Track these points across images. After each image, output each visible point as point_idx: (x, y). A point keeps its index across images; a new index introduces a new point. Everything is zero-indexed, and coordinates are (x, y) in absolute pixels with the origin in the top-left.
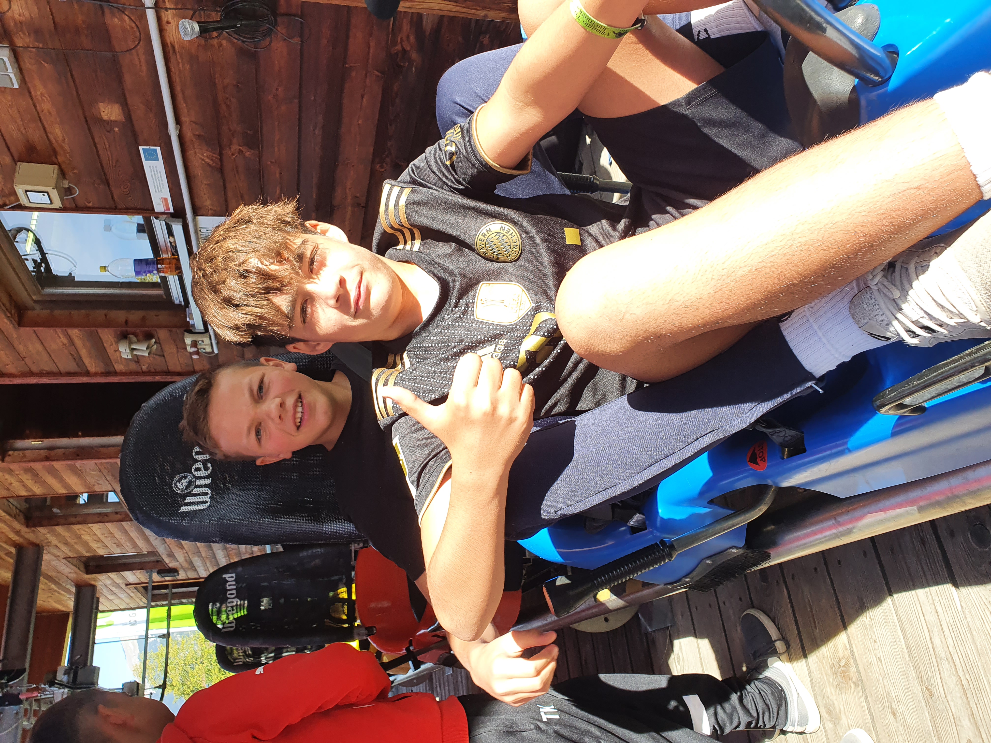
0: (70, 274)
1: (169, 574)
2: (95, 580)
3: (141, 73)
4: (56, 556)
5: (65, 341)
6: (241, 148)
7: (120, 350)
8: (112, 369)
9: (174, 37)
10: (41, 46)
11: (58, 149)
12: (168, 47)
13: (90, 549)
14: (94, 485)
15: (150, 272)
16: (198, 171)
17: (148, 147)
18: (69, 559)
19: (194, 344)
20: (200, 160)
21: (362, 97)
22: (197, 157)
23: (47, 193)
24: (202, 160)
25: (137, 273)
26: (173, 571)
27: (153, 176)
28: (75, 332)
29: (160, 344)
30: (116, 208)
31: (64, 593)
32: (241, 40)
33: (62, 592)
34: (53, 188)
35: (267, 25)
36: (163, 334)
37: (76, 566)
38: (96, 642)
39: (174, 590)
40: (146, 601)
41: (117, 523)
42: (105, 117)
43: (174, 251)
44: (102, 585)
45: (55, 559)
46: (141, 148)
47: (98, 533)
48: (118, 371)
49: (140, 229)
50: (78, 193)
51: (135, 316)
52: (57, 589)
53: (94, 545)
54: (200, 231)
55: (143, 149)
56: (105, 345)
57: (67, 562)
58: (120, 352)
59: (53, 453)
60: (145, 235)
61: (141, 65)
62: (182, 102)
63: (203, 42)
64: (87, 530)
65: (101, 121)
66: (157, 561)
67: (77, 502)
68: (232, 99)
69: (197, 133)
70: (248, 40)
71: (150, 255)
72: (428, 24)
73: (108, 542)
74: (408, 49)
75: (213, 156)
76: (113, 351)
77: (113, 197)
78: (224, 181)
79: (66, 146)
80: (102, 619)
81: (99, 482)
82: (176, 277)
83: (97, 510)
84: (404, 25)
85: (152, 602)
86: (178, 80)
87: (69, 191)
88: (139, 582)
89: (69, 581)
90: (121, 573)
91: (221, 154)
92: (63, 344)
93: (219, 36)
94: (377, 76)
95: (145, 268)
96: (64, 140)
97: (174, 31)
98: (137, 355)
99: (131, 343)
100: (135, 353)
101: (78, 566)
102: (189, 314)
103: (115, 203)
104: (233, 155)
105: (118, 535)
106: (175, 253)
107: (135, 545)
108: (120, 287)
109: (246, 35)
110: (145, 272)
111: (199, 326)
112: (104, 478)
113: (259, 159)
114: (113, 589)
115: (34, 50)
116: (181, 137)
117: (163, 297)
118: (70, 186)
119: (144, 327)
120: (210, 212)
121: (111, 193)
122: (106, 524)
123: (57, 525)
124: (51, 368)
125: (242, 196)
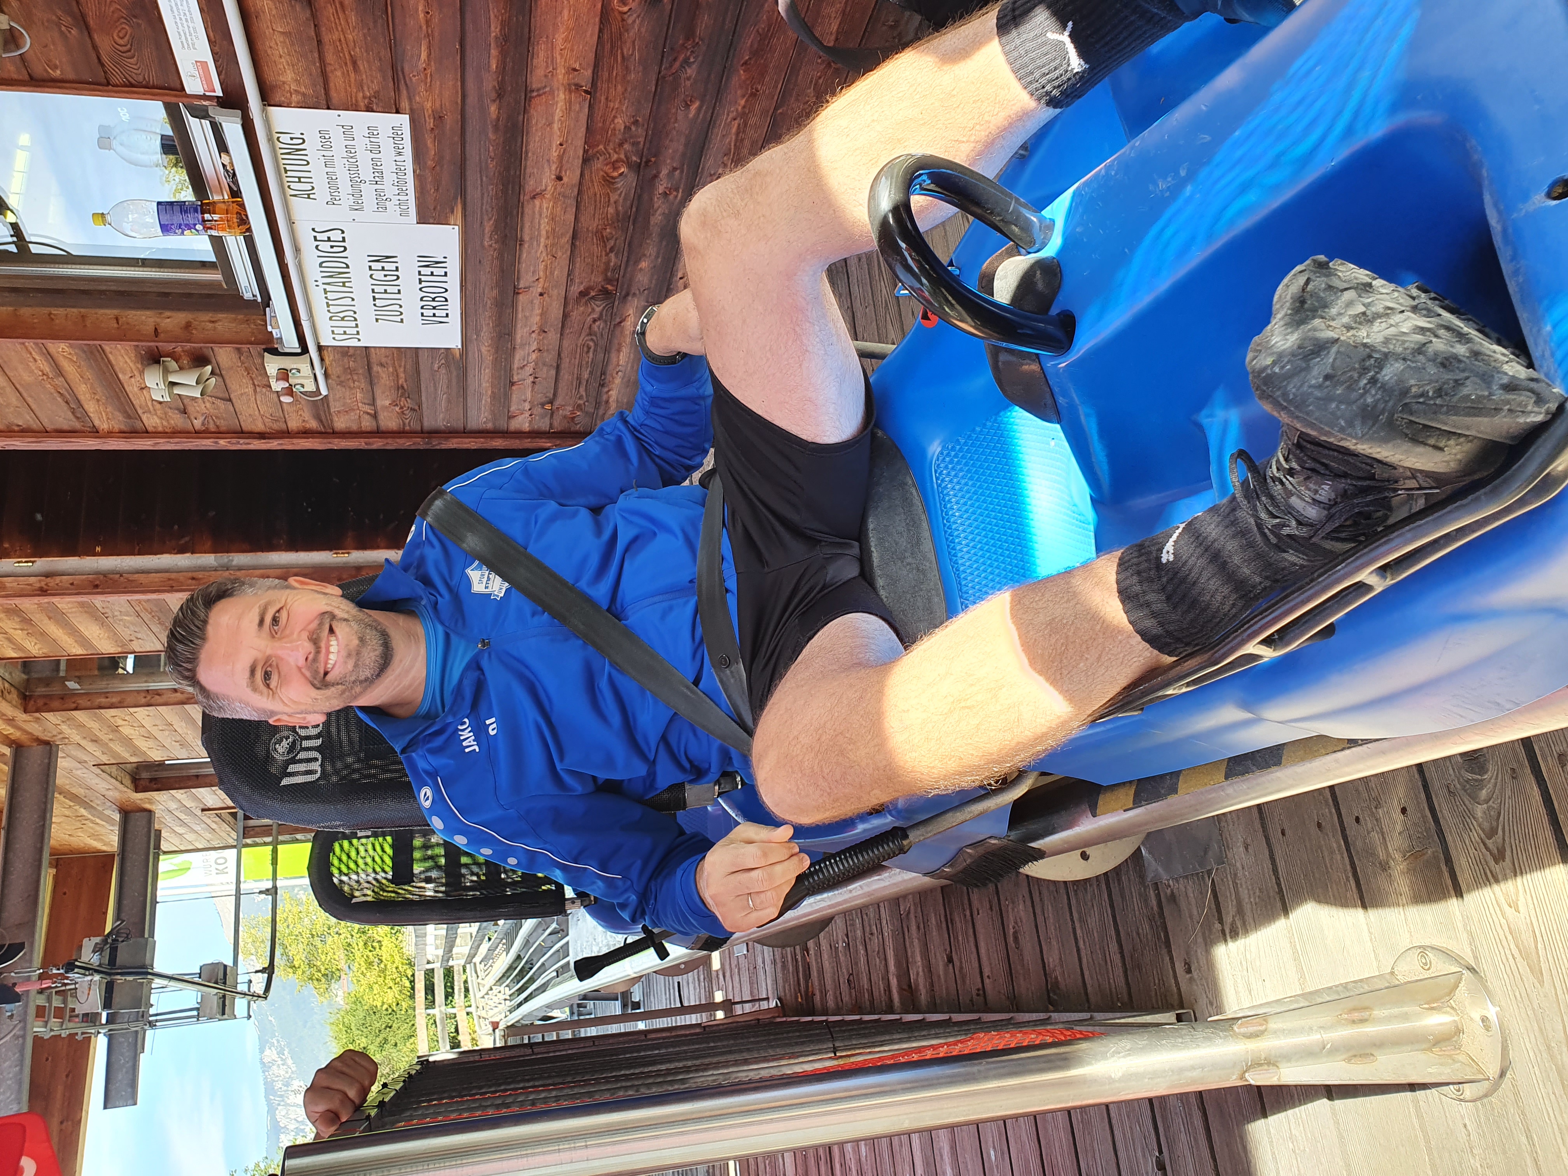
2: (150, 801)
4: (80, 762)
5: (47, 369)
7: (149, 385)
8: (139, 425)
13: (136, 751)
14: (131, 641)
15: (191, 228)
18: (103, 767)
19: (284, 375)
25: (165, 227)
27: (175, 9)
28: (60, 348)
29: (221, 375)
30: (108, 82)
31: (104, 823)
33: (98, 821)
36: (224, 355)
37: (116, 779)
38: (158, 900)
40: (236, 837)
43: (231, 185)
44: (162, 811)
45: (79, 766)
47: (147, 723)
48: (150, 429)
50: (28, 44)
51: (171, 321)
52: (92, 818)
53: (142, 744)
54: (278, 139)
56: (121, 377)
57: (100, 772)
58: (149, 390)
59: (52, 582)
64: (128, 718)
73: (165, 738)
76: (136, 389)
77: (99, 58)
78: (316, 26)
80: (166, 864)
81: (139, 636)
82: (241, 240)
87: (12, 39)
88: (221, 805)
89: (108, 804)
90: (193, 791)
92: (43, 373)
95: (178, 218)
98: (179, 396)
99: (166, 372)
100: (177, 391)
101: (119, 778)
102: (270, 319)
103: (104, 71)
106: (234, 190)
110: (180, 230)
111: (291, 342)
114: (182, 816)
117: (221, 285)
118: (12, 27)
119: (189, 341)
120: (295, 98)
121: (95, 47)
122: (159, 708)
123: (76, 709)
124: (25, 419)
125: (354, 63)
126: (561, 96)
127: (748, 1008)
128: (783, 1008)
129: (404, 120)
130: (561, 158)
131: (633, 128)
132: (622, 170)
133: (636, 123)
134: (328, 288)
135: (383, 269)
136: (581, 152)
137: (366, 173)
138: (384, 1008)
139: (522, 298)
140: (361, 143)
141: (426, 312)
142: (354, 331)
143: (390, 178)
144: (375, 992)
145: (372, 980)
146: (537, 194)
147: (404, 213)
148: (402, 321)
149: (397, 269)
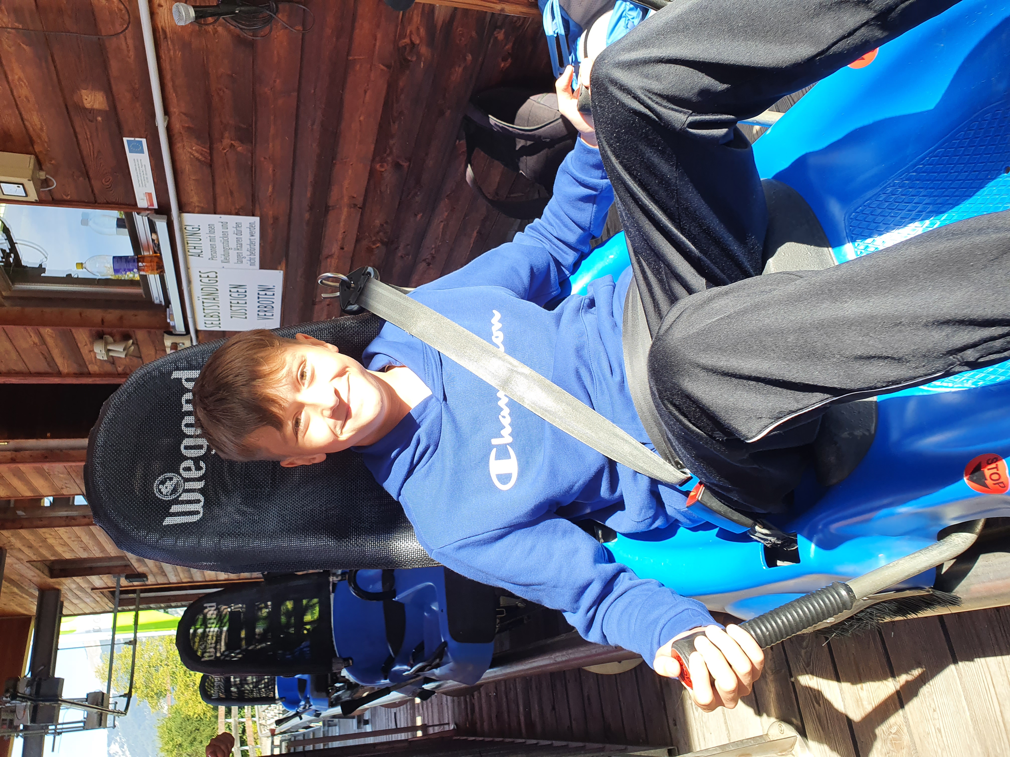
0: (41, 265)
1: (137, 579)
2: (60, 584)
3: (128, 59)
4: (19, 559)
5: (36, 340)
6: (233, 142)
7: (95, 351)
8: (85, 370)
9: (166, 21)
10: (21, 26)
11: (35, 138)
12: (159, 32)
13: (55, 553)
14: (62, 488)
15: (130, 270)
16: (186, 167)
17: (133, 139)
18: (32, 563)
19: (175, 346)
20: (189, 155)
21: (365, 92)
22: (185, 150)
23: (22, 184)
24: (191, 154)
25: (116, 271)
26: (142, 576)
27: (138, 169)
28: (47, 331)
29: (137, 344)
30: (96, 202)
31: (27, 597)
32: (239, 27)
33: (24, 595)
34: (29, 180)
35: (268, 12)
36: (140, 335)
37: (40, 570)
38: (59, 647)
39: (142, 595)
40: (113, 606)
41: (86, 527)
42: (88, 106)
43: (156, 249)
44: (66, 589)
45: (17, 561)
46: (125, 139)
47: (65, 537)
48: (92, 372)
49: (120, 224)
50: (55, 186)
51: (112, 315)
52: (20, 594)
53: (59, 549)
54: (185, 228)
55: (127, 141)
56: (79, 345)
57: (30, 566)
58: (95, 353)
59: (19, 455)
60: (126, 231)
61: (129, 51)
62: (172, 91)
63: (197, 28)
64: (53, 533)
65: (82, 110)
66: (126, 566)
67: (42, 505)
68: (225, 90)
69: (187, 125)
70: (246, 28)
71: (129, 252)
72: (440, 17)
73: (75, 546)
74: (418, 42)
75: (202, 150)
76: (87, 352)
77: (93, 191)
78: (213, 176)
79: (44, 135)
80: (66, 624)
81: (67, 485)
82: (157, 276)
83: (64, 513)
84: (415, 16)
85: (119, 606)
86: (168, 67)
87: (46, 183)
88: (105, 586)
89: (32, 585)
90: (88, 577)
91: (211, 149)
92: (34, 343)
93: (215, 21)
94: (382, 70)
95: (124, 265)
96: (42, 129)
97: (166, 15)
98: (112, 356)
99: (106, 344)
100: (111, 354)
101: (42, 569)
102: (170, 314)
103: (95, 197)
104: (224, 149)
105: (86, 539)
106: (157, 251)
107: (103, 549)
108: (96, 285)
109: (243, 22)
110: (125, 270)
111: (180, 328)
112: (72, 481)
113: (252, 154)
114: (79, 593)
115: (13, 31)
116: (169, 129)
117: (142, 296)
118: (47, 178)
119: (121, 327)
120: (197, 209)
121: (91, 186)
122: (74, 528)
123: (21, 528)
124: (20, 367)
125: (231, 193)
126: (345, 210)
127: (437, 730)
128: (458, 730)
129: (257, 220)
130: (343, 239)
131: (385, 225)
132: (378, 245)
133: (386, 223)
134: (205, 301)
135: (238, 291)
136: (355, 237)
137: (233, 243)
138: (195, 717)
139: (317, 307)
140: (231, 230)
141: (260, 313)
142: (218, 322)
143: (246, 247)
144: (190, 705)
145: (188, 697)
146: (330, 256)
147: (252, 264)
148: (246, 318)
149: (246, 292)
